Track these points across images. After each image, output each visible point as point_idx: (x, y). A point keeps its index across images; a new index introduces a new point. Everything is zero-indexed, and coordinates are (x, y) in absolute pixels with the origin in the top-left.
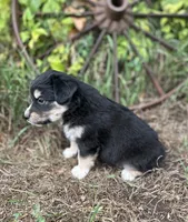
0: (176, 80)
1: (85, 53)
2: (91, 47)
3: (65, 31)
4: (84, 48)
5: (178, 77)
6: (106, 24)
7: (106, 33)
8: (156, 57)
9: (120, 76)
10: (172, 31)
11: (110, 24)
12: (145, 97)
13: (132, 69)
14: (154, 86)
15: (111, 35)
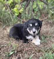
2: (25, 5)
7: (30, 1)
8: (44, 8)
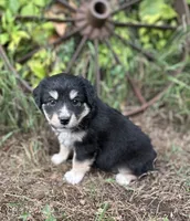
0: (156, 89)
1: (66, 59)
2: (72, 54)
3: (46, 35)
4: (66, 54)
5: (159, 86)
6: (87, 31)
7: (88, 40)
9: (103, 83)
10: (150, 42)
11: (92, 31)
12: (126, 106)
13: (114, 77)
14: (135, 94)
15: (93, 42)
